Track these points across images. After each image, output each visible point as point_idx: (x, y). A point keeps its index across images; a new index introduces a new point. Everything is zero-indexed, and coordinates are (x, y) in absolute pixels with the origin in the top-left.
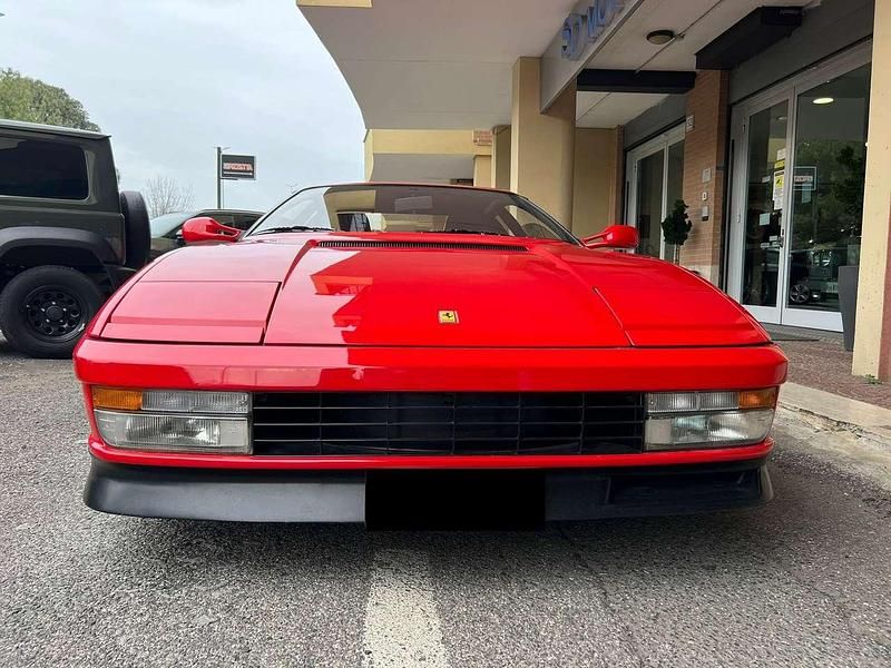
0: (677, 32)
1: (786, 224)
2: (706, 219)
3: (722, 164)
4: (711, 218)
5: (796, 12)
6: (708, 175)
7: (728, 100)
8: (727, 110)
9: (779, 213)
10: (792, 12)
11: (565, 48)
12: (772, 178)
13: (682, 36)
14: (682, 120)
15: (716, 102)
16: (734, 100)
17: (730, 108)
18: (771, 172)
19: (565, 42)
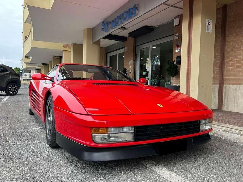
0: (126, 28)
1: (150, 74)
2: (131, 72)
3: (134, 60)
4: (132, 72)
5: (152, 28)
6: (131, 62)
7: (135, 45)
8: (135, 47)
9: (148, 72)
10: (151, 27)
11: (103, 28)
12: (146, 64)
13: (127, 29)
14: (124, 48)
15: (133, 45)
16: (136, 45)
17: (136, 46)
18: (146, 63)
19: (103, 27)
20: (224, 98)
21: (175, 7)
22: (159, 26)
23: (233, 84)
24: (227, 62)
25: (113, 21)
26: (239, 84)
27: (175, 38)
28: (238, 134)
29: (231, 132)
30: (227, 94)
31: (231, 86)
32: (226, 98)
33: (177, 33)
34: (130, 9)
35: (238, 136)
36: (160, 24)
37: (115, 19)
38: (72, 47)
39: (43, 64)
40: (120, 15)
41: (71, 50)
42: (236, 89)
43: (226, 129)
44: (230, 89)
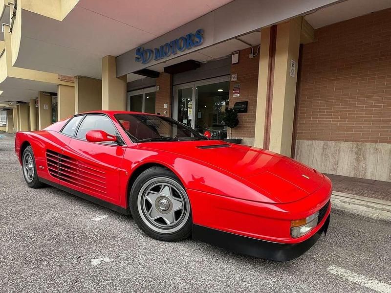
1: (193, 123)
3: (171, 103)
5: (199, 63)
6: (166, 106)
7: (172, 83)
8: (172, 85)
9: (190, 120)
11: (138, 58)
12: (187, 110)
14: (154, 86)
15: (169, 83)
18: (187, 108)
19: (137, 56)
20: (296, 155)
21: (239, 39)
22: (209, 62)
23: (308, 139)
24: (301, 113)
25: (157, 50)
26: (315, 140)
27: (232, 80)
28: (363, 205)
29: (353, 203)
30: (300, 150)
31: (305, 141)
32: (299, 156)
33: (235, 74)
34: (190, 36)
35: (365, 208)
36: (210, 59)
37: (162, 47)
38: (76, 81)
39: (18, 102)
40: (171, 42)
41: (76, 85)
42: (311, 146)
43: (345, 199)
44: (304, 145)
